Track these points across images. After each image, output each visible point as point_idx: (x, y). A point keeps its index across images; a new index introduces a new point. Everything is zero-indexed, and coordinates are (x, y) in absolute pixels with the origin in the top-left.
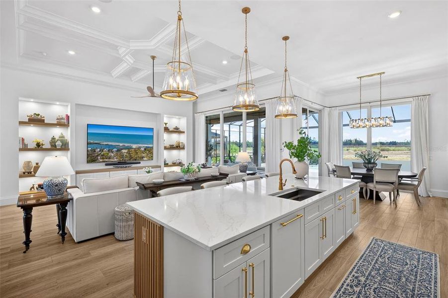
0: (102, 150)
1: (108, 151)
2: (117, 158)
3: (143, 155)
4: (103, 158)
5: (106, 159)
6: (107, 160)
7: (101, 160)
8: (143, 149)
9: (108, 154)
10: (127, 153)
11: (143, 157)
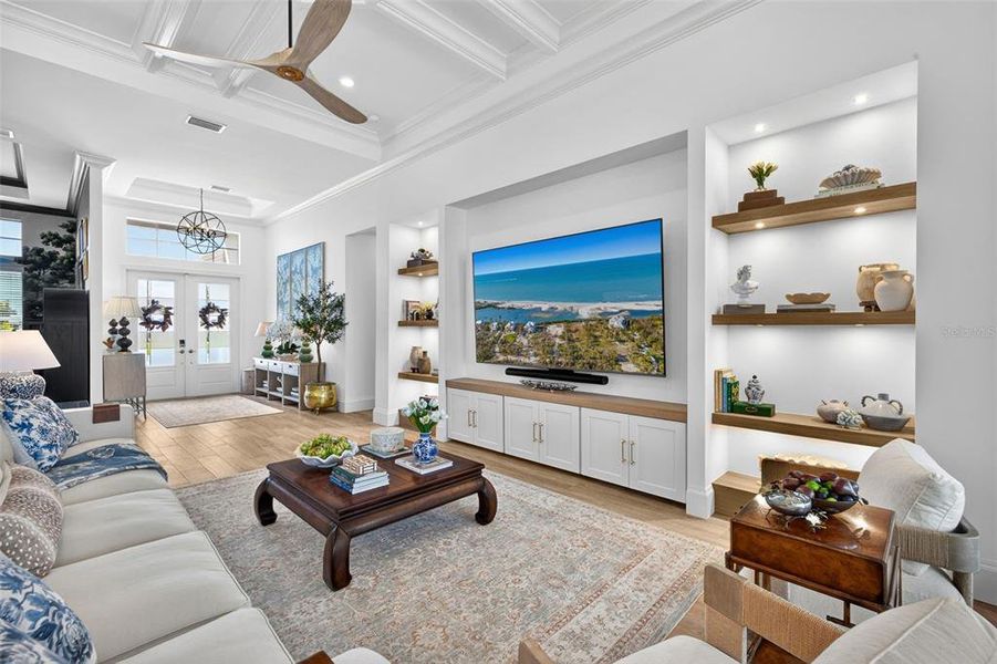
0: (501, 328)
1: (515, 330)
2: (536, 355)
3: (621, 349)
4: (504, 352)
5: (512, 353)
6: (513, 358)
7: (501, 358)
8: (616, 323)
9: (515, 337)
10: (562, 337)
11: (619, 359)
